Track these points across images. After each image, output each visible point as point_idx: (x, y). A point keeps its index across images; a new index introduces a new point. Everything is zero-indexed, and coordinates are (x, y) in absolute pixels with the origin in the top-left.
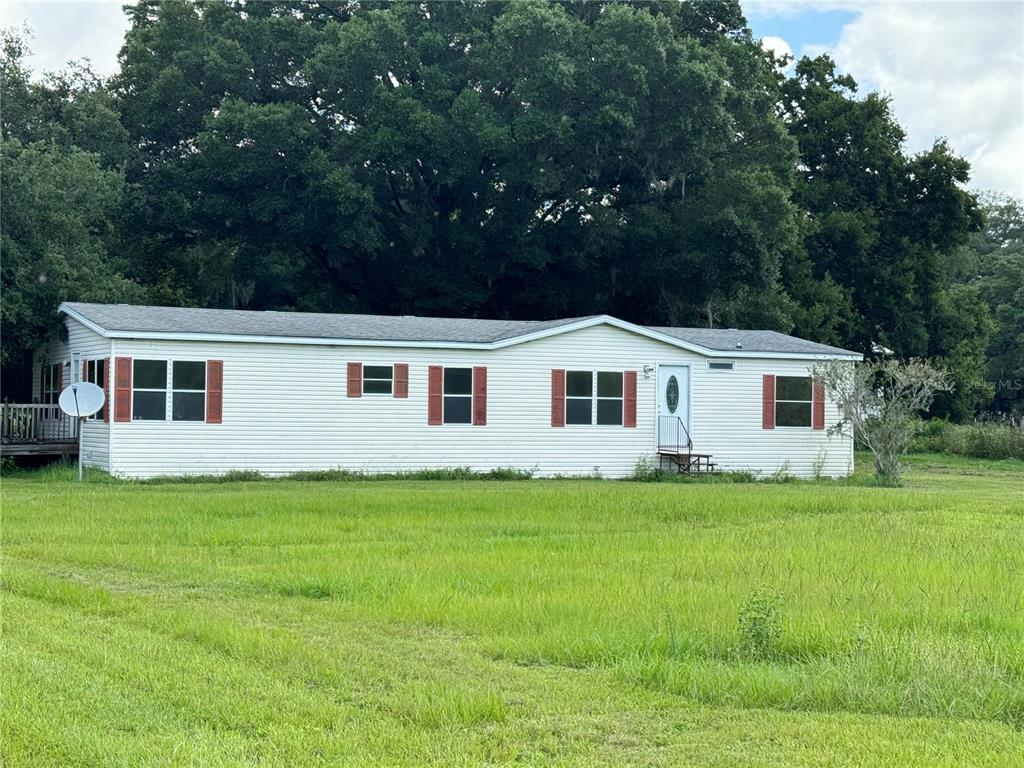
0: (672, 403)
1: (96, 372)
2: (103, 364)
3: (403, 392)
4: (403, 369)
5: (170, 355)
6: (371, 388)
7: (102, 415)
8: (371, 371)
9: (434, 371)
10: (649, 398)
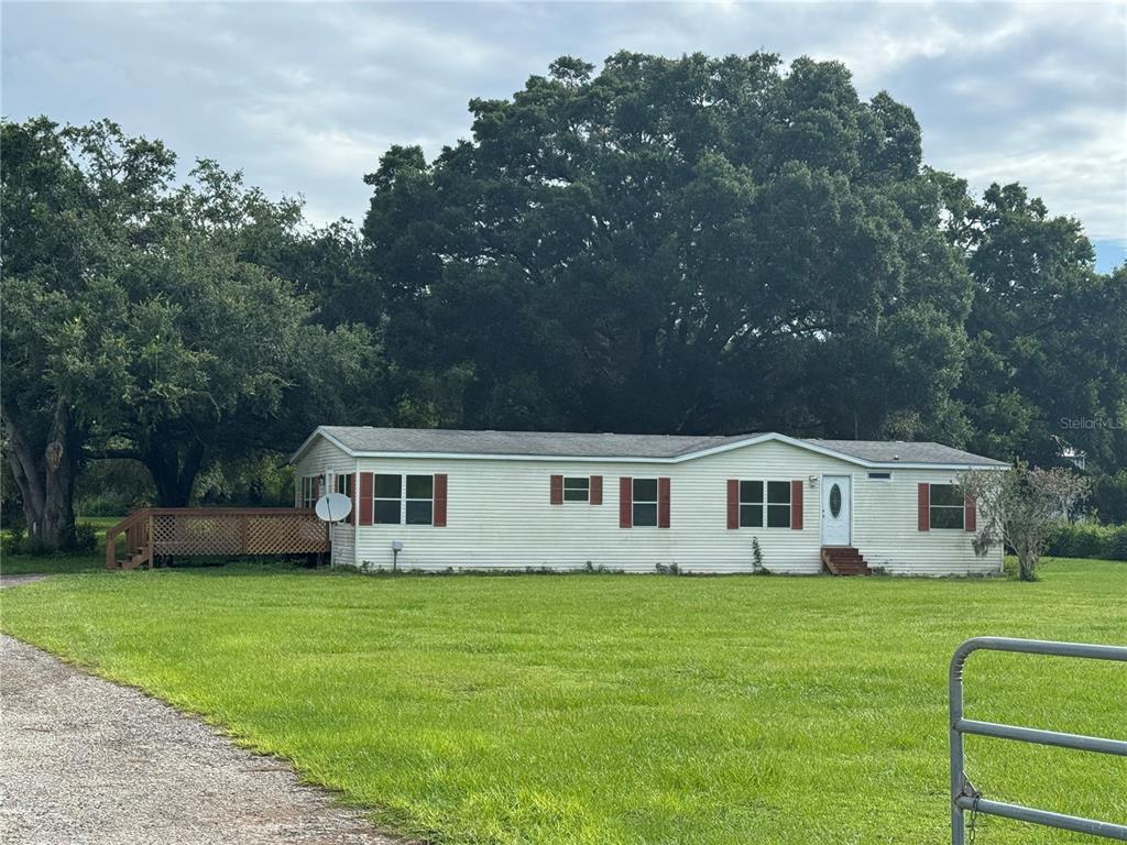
0: (835, 508)
1: (345, 485)
2: (351, 478)
3: (598, 500)
4: (598, 481)
5: (404, 471)
6: (571, 497)
7: (350, 519)
8: (571, 482)
9: (625, 482)
10: (815, 504)
